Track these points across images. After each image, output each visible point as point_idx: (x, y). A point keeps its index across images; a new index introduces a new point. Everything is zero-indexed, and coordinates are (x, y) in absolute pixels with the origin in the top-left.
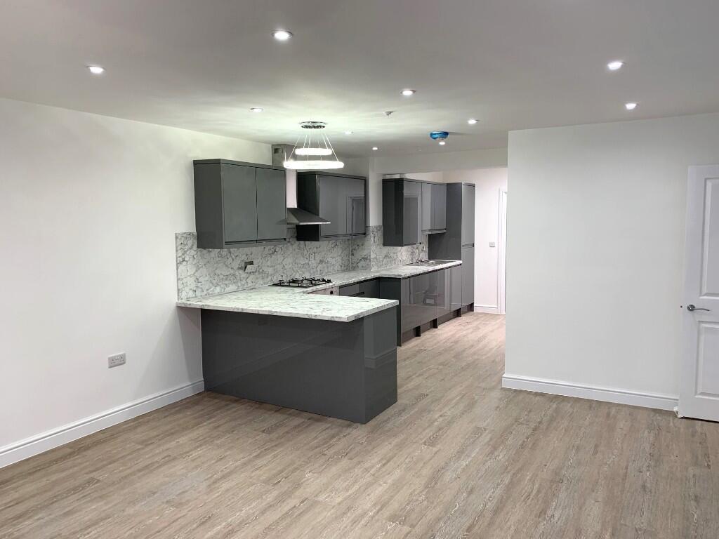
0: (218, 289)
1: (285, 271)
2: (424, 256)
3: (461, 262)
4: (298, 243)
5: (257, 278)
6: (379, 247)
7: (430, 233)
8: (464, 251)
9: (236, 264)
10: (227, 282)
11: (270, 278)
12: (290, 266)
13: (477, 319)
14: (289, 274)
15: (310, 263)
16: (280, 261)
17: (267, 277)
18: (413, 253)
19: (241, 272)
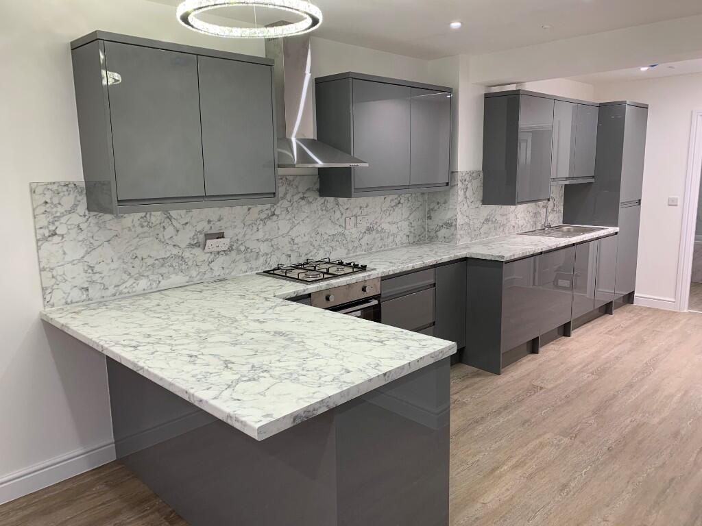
0: (143, 284)
1: (295, 247)
2: (556, 218)
3: (617, 229)
4: (320, 200)
5: (234, 261)
6: (473, 206)
7: (567, 182)
8: (623, 212)
9: (185, 237)
10: (164, 270)
11: (262, 260)
12: (306, 239)
13: (639, 320)
14: (303, 251)
15: (347, 232)
16: (284, 231)
17: (257, 259)
18: (536, 214)
19: (197, 251)
